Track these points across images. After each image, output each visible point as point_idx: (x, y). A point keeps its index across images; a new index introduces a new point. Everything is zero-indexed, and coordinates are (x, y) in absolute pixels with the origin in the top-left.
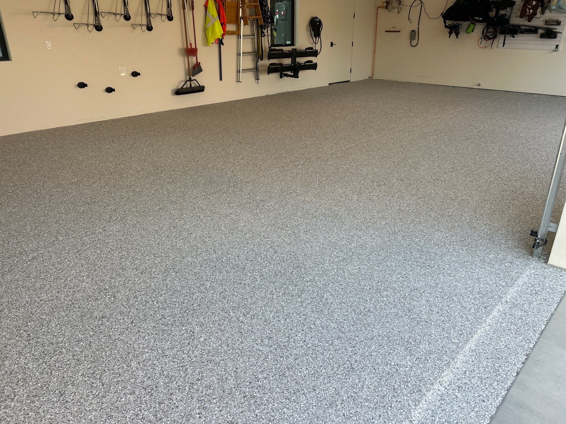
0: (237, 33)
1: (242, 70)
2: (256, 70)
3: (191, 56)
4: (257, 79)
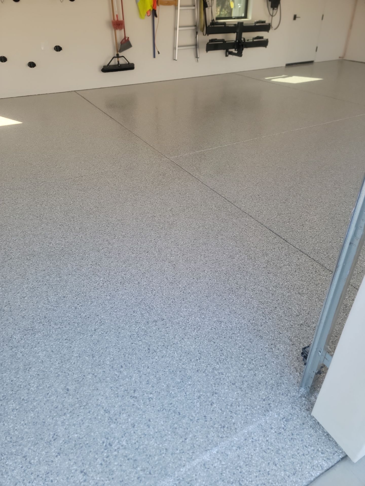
0: (174, 3)
1: (178, 46)
2: (196, 46)
3: (117, 29)
4: (197, 57)
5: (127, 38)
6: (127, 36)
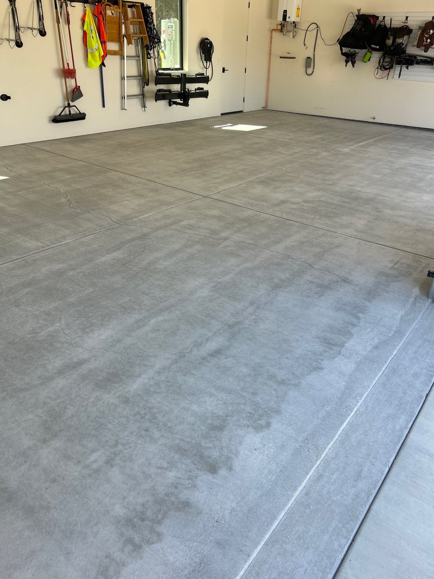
0: (120, 53)
1: (127, 96)
2: (143, 96)
3: (68, 78)
4: (144, 106)
6: (78, 85)
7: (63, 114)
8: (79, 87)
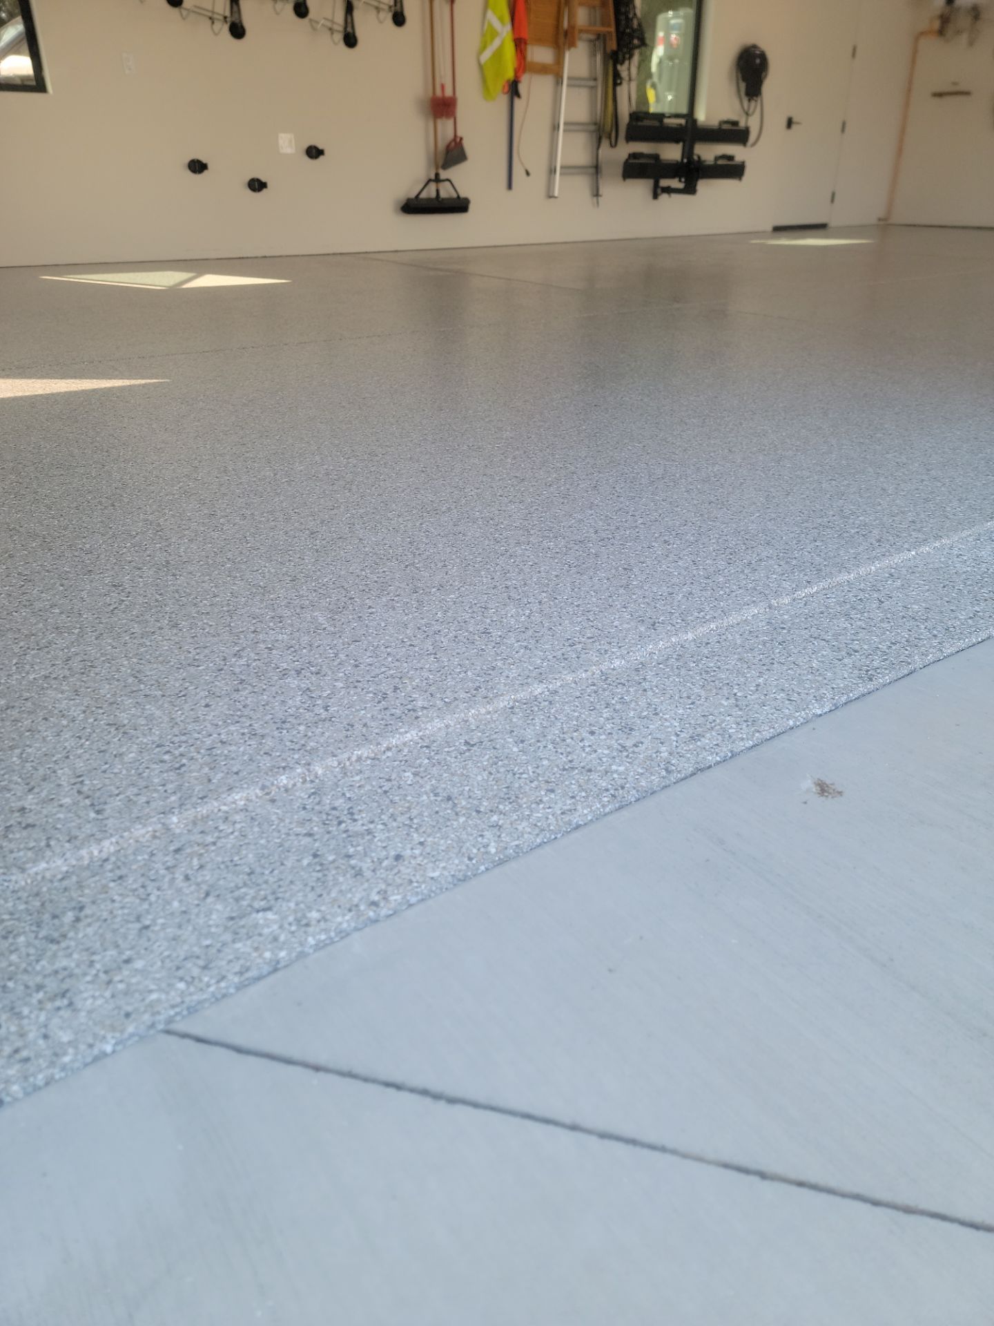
0: (555, 70)
1: (562, 168)
2: (596, 169)
3: (442, 117)
4: (596, 194)
5: (458, 140)
6: (459, 134)
7: (423, 195)
8: (461, 139)
